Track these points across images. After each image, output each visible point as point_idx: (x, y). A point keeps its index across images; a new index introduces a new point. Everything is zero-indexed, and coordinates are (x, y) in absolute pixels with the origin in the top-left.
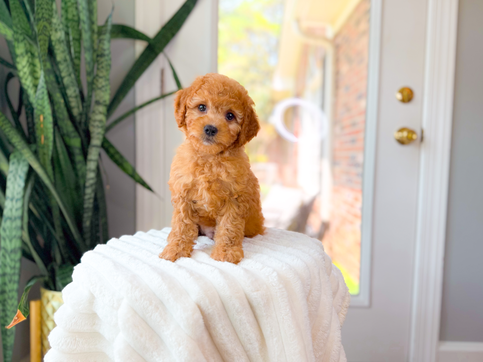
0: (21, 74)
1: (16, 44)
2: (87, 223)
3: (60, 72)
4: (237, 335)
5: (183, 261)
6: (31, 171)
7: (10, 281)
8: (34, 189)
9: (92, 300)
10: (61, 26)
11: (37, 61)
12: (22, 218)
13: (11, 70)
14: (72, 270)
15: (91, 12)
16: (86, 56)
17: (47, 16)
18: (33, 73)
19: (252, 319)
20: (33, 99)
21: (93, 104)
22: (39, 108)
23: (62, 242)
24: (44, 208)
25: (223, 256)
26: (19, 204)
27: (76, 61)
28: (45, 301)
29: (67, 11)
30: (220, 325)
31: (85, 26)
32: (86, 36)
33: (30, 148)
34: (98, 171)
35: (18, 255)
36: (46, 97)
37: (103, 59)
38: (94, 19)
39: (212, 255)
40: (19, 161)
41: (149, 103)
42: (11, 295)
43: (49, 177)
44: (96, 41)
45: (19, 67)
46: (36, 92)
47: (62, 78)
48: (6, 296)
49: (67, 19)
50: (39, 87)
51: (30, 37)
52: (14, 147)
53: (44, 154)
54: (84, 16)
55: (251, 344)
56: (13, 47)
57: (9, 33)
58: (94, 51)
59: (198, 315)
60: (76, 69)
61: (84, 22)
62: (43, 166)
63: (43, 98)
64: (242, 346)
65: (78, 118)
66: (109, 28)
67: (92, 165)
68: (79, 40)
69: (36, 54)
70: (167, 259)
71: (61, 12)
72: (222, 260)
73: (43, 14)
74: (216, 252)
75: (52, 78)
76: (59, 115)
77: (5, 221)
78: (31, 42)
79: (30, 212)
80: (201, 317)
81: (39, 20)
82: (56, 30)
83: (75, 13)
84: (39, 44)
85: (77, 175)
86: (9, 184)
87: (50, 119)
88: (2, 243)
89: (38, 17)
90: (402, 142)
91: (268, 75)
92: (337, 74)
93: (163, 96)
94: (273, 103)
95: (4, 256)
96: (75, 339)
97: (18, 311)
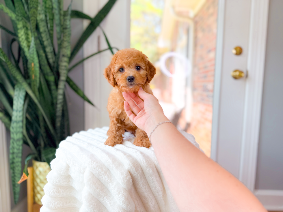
0: (20, 39)
1: (17, 22)
2: (58, 124)
3: (42, 38)
4: (150, 188)
5: (118, 146)
6: (27, 95)
7: (17, 157)
8: (29, 105)
9: (68, 168)
10: (43, 12)
11: (29, 32)
12: (23, 121)
13: (15, 37)
14: (55, 151)
15: (59, 3)
16: (57, 29)
17: (35, 6)
18: (27, 39)
19: (158, 179)
20: (27, 54)
21: (61, 56)
22: (31, 59)
23: (44, 135)
24: (34, 116)
25: (141, 144)
26: (21, 114)
27: (51, 32)
28: (35, 168)
29: (45, 3)
30: (141, 183)
31: (56, 12)
32: (57, 17)
33: (26, 82)
34: (64, 95)
35: (21, 142)
36: (35, 53)
37: (66, 31)
38: (61, 7)
39: (134, 143)
40: (20, 89)
41: (92, 55)
42: (17, 164)
43: (37, 98)
44: (62, 20)
45: (20, 35)
46: (29, 49)
47: (43, 42)
48: (15, 165)
49: (46, 7)
50: (31, 47)
51: (25, 18)
52: (17, 80)
53: (34, 85)
54: (55, 6)
55: (158, 192)
56: (16, 24)
57: (13, 16)
58: (62, 26)
59: (129, 177)
60: (51, 36)
61: (56, 9)
62: (34, 92)
63: (33, 54)
64: (153, 193)
65: (52, 64)
66: (70, 12)
67: (61, 91)
68: (52, 19)
69: (29, 28)
70: (109, 146)
71: (42, 3)
72: (140, 145)
73: (33, 5)
74: (136, 141)
75: (38, 41)
76: (42, 63)
77: (13, 123)
78: (26, 21)
79: (27, 118)
80: (131, 178)
81: (31, 8)
82: (40, 14)
83: (50, 4)
84: (31, 22)
85: (52, 97)
86: (15, 102)
87: (38, 65)
88: (12, 136)
89: (30, 7)
90: (235, 78)
91: (155, 38)
92: (196, 38)
93: (99, 52)
94: (158, 55)
95: (13, 143)
96: (59, 190)
97: (24, 174)
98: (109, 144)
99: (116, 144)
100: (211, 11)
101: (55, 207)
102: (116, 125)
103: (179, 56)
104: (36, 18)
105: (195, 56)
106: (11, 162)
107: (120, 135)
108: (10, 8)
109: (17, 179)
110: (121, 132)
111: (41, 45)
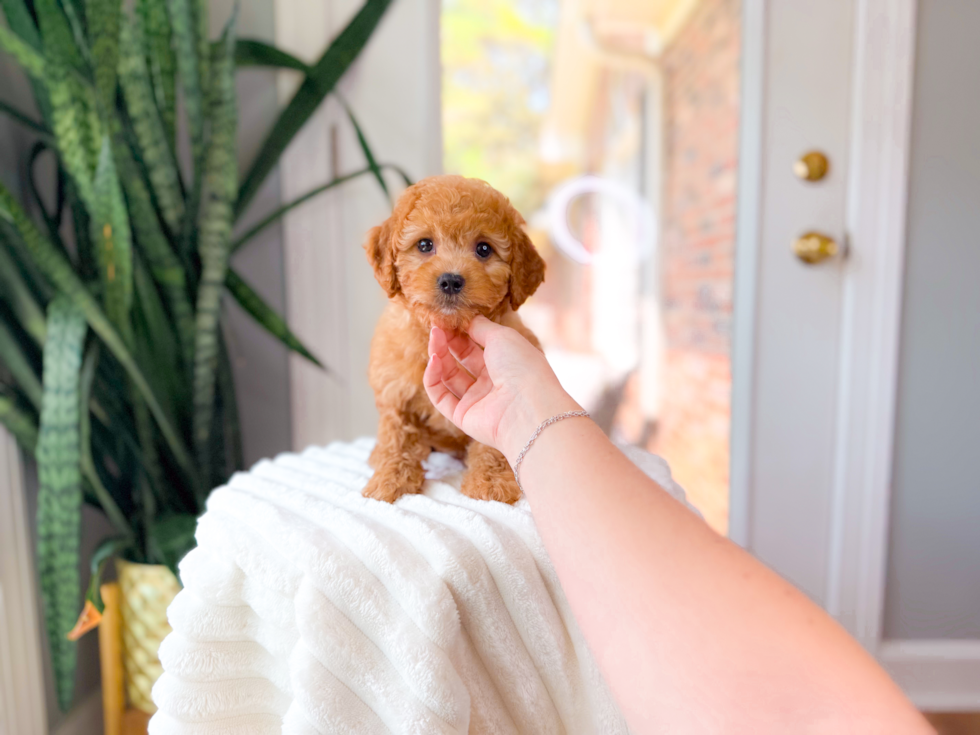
0: (63, 144)
1: (50, 84)
2: (202, 434)
3: (137, 138)
4: (520, 637)
5: (410, 501)
6: (91, 338)
7: (63, 548)
8: (100, 371)
9: (239, 579)
10: (136, 47)
11: (93, 119)
12: (78, 427)
13: (43, 137)
14: (194, 525)
15: (194, 15)
16: (188, 106)
17: (110, 28)
18: (86, 141)
19: (548, 607)
20: (87, 194)
21: (205, 199)
22: (103, 210)
23: (156, 472)
24: (118, 406)
25: (486, 491)
26: (72, 401)
27: (168, 116)
28: (125, 585)
29: (146, 16)
30: (489, 621)
31: (184, 45)
32: (186, 65)
33: (88, 289)
34: (219, 332)
35: (76, 499)
36: (115, 191)
37: (220, 111)
38: (202, 29)
39: (463, 489)
40: (66, 316)
41: (312, 194)
42: (64, 574)
44: (207, 74)
45: (59, 129)
46: (93, 178)
47: (142, 150)
48: (55, 577)
49: (147, 32)
50: (100, 169)
51: (78, 69)
52: (54, 286)
53: (116, 301)
54: (180, 25)
55: (547, 654)
56: (46, 92)
57: (36, 63)
58: (205, 94)
59: (449, 601)
60: (169, 132)
61: (182, 38)
62: (114, 325)
63: (108, 193)
65: (176, 229)
66: (230, 46)
67: (206, 321)
68: (172, 73)
69: (92, 103)
70: (379, 500)
71: (135, 18)
72: (484, 497)
73: (104, 23)
74: (471, 482)
75: (125, 150)
76: (141, 225)
77: (47, 434)
78: (83, 81)
79: (93, 418)
80: (455, 605)
81: (97, 35)
82: (127, 54)
83: (162, 18)
84: (101, 82)
85: (178, 340)
86: (50, 362)
87: (124, 232)
88: (43, 477)
89: (93, 29)
90: (807, 259)
91: (529, 131)
92: (670, 126)
93: (337, 181)
94: (541, 186)
95: (48, 501)
96: (210, 655)
97: (89, 606)
98: (379, 495)
99: (401, 495)
100: (721, 29)
101: (200, 714)
102: (401, 428)
103: (615, 190)
104: (114, 67)
105: (667, 189)
106: (42, 566)
107: (414, 464)
108: (22, 36)
109: (64, 624)
110: (418, 451)
111: (133, 161)
